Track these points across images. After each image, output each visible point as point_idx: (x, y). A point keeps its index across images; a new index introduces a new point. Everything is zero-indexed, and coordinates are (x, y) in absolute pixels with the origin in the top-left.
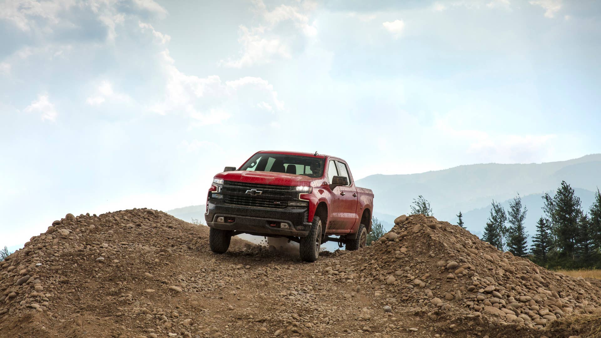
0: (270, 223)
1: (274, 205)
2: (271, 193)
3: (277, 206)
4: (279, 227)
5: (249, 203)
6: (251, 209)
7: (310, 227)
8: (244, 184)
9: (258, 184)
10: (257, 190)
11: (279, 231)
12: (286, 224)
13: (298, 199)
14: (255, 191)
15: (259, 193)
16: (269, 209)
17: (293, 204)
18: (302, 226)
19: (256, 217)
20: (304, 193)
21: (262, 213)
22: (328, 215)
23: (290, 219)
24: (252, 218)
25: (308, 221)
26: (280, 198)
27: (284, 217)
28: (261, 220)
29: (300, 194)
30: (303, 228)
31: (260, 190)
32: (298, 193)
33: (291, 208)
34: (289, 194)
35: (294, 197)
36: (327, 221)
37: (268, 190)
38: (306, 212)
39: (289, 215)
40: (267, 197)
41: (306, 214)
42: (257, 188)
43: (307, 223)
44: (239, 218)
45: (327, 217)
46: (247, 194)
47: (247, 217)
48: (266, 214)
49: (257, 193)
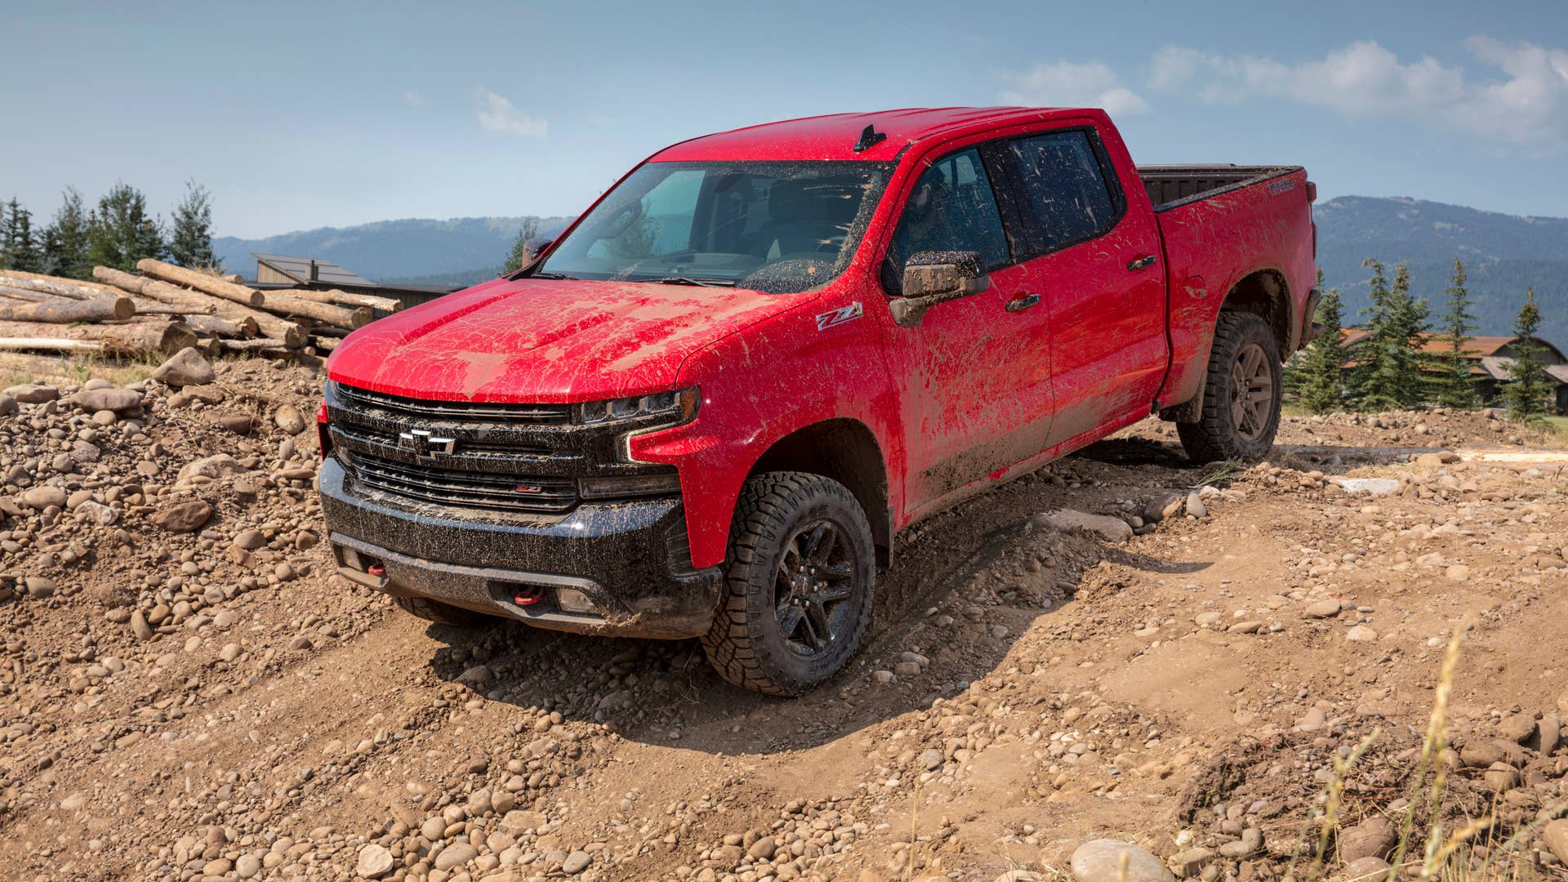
0: (506, 590)
2: (490, 443)
3: (532, 503)
4: (557, 609)
5: (425, 490)
6: (425, 521)
7: (708, 589)
9: (434, 403)
10: (435, 433)
12: (582, 594)
13: (627, 462)
14: (425, 438)
15: (443, 446)
16: (495, 523)
17: (603, 488)
18: (660, 599)
19: (450, 563)
20: (646, 426)
21: (468, 546)
22: (886, 460)
23: (593, 573)
24: (433, 567)
25: (691, 568)
26: (532, 466)
27: (560, 560)
28: (469, 577)
29: (629, 436)
30: (669, 607)
31: (446, 433)
32: (618, 433)
33: (592, 514)
34: (570, 446)
35: (596, 458)
36: (885, 487)
37: (475, 432)
38: (669, 525)
39: (579, 552)
40: (479, 465)
41: (673, 533)
42: (434, 425)
43: (687, 578)
44: (394, 563)
45: (883, 469)
46: (402, 452)
47: (417, 562)
48: (482, 550)
49: (434, 446)
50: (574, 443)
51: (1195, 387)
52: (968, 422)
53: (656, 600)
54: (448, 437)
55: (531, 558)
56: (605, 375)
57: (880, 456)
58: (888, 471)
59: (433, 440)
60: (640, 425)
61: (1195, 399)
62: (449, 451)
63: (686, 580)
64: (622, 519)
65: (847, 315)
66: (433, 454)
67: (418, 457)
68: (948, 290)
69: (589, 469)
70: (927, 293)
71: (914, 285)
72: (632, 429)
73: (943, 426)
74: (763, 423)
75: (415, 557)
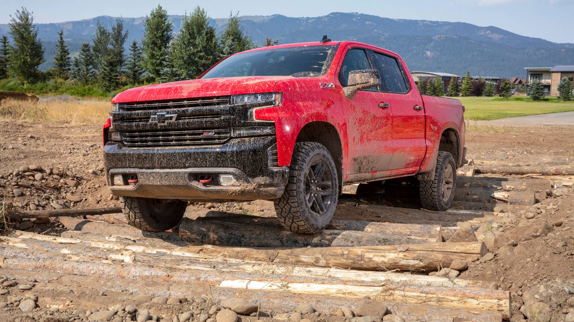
0: (196, 177)
1: (205, 139)
2: (193, 115)
3: (209, 140)
4: (218, 184)
5: (159, 141)
6: (160, 152)
7: (283, 176)
8: (146, 105)
9: (168, 101)
10: (168, 113)
11: (218, 192)
12: (231, 176)
13: (253, 120)
14: (163, 115)
15: (171, 118)
16: (192, 149)
17: (242, 132)
18: (264, 178)
19: (170, 168)
20: (262, 106)
21: (180, 159)
22: (343, 147)
23: (237, 165)
24: (162, 171)
25: (277, 166)
26: (212, 123)
27: (223, 161)
28: (180, 173)
29: (254, 110)
30: (268, 182)
31: (174, 112)
32: (250, 108)
33: (237, 142)
34: (230, 112)
35: (240, 118)
36: (342, 158)
37: (187, 110)
38: (269, 146)
39: (232, 156)
40: (188, 125)
41: (272, 149)
42: (167, 110)
43: (275, 169)
44: (143, 174)
45: (342, 150)
46: (151, 124)
47: (154, 170)
48: (187, 159)
49: (167, 119)
50: (232, 110)
51: (432, 165)
52: (367, 144)
53: (262, 178)
54: (174, 114)
55: (209, 161)
56: (245, 85)
57: (340, 144)
58: (343, 151)
59: (166, 116)
60: (260, 105)
61: (432, 170)
62: (174, 120)
63: (275, 170)
64: (250, 143)
65: (330, 86)
66: (166, 121)
67: (159, 124)
68: (367, 83)
69: (237, 122)
70: (358, 84)
71: (353, 81)
72: (256, 106)
73: (360, 142)
74: (305, 113)
75: (153, 168)
